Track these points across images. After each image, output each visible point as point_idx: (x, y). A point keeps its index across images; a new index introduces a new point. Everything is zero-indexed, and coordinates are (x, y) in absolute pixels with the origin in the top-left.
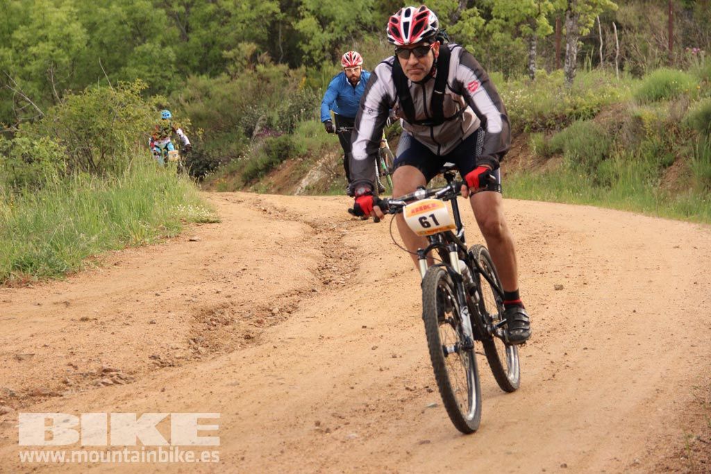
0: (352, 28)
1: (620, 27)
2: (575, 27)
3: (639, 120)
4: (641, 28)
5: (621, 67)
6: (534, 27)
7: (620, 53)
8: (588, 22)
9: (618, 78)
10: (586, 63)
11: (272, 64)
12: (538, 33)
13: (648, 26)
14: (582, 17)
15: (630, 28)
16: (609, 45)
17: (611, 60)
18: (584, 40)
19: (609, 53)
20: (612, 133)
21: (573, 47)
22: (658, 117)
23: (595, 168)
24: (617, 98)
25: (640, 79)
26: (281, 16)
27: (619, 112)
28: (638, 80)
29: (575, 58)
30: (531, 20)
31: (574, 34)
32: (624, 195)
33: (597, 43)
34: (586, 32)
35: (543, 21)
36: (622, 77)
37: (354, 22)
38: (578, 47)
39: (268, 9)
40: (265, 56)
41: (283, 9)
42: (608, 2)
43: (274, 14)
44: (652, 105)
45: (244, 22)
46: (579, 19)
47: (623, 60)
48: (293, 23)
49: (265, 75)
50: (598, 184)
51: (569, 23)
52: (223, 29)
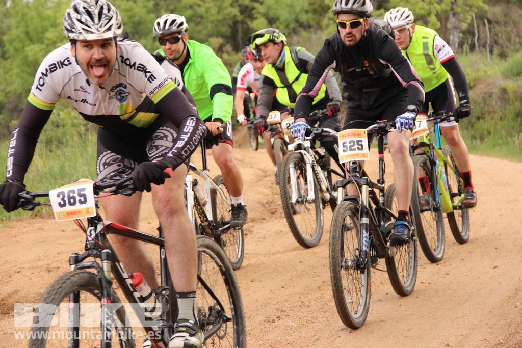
0: (292, 26)
1: (490, 22)
2: (457, 23)
3: (504, 91)
4: (506, 23)
5: (491, 52)
6: (426, 23)
7: (491, 41)
8: (466, 19)
9: (489, 60)
10: (465, 49)
11: (234, 53)
13: (511, 22)
14: (462, 15)
15: (497, 23)
16: (482, 35)
17: (484, 46)
18: (464, 32)
19: (483, 41)
20: (484, 100)
21: (455, 37)
22: (518, 88)
23: (472, 126)
24: (489, 75)
26: (240, 18)
27: (489, 85)
28: (504, 61)
29: (457, 45)
30: (424, 18)
31: (456, 28)
32: (494, 146)
33: (473, 34)
34: (465, 26)
35: (433, 19)
36: (492, 59)
37: (294, 21)
38: (459, 37)
39: (231, 13)
40: (228, 48)
41: (242, 12)
42: (481, 4)
43: (235, 17)
44: (515, 79)
45: (213, 22)
46: (460, 16)
47: (493, 46)
48: (249, 23)
49: (229, 62)
50: (475, 138)
51: (452, 20)
52: (197, 28)
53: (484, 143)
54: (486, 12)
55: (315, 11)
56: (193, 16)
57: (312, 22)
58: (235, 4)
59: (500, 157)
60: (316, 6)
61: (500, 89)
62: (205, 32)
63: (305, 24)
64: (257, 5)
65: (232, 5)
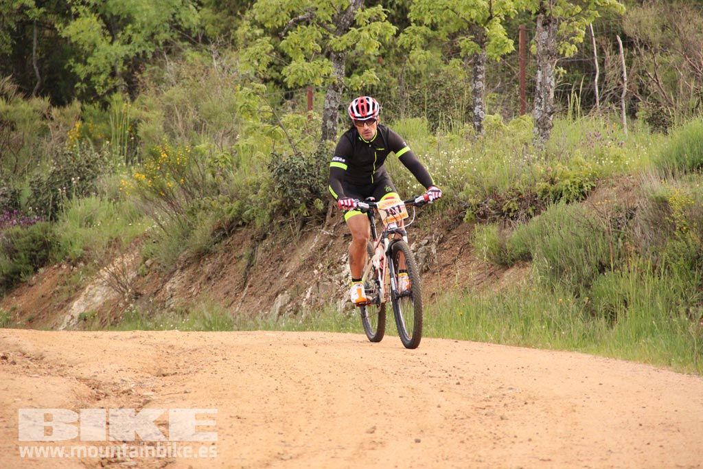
0: (164, 36)
1: (629, 44)
2: (553, 43)
3: (662, 204)
4: (666, 46)
5: (632, 113)
6: (482, 41)
7: (630, 87)
8: (574, 34)
9: (626, 131)
10: (570, 106)
11: (20, 97)
12: (488, 52)
13: (677, 42)
14: (564, 24)
15: (646, 45)
16: (610, 73)
17: (615, 100)
18: (567, 65)
19: (611, 87)
20: (616, 224)
21: (549, 77)
22: (695, 199)
23: (588, 286)
24: (625, 166)
25: (666, 133)
26: (36, 13)
27: (627, 189)
28: (660, 136)
29: (552, 95)
30: (475, 29)
31: (550, 54)
32: (639, 333)
33: (588, 69)
34: (571, 51)
35: (497, 31)
36: (632, 130)
37: (168, 26)
38: (557, 76)
40: (7, 83)
44: (686, 178)
46: (559, 28)
47: (635, 100)
48: (59, 26)
49: (6, 117)
50: (593, 314)
51: (542, 36)
53: (616, 327)
54: (620, 18)
57: (211, 30)
61: (651, 200)
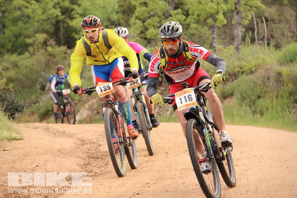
1: (267, 20)
2: (240, 20)
3: (280, 74)
4: (280, 21)
5: (268, 44)
6: (215, 20)
7: (268, 35)
8: (248, 17)
9: (267, 50)
10: (246, 41)
11: (56, 46)
12: (218, 24)
13: (284, 20)
14: (244, 14)
15: (273, 21)
16: (261, 31)
17: (262, 39)
19: (261, 36)
20: (264, 82)
21: (239, 32)
22: (291, 72)
23: (254, 104)
24: (266, 62)
25: (280, 50)
26: (61, 18)
27: (267, 70)
28: (278, 51)
29: (240, 38)
30: (213, 16)
31: (240, 24)
32: (272, 118)
34: (246, 22)
35: (221, 16)
36: (269, 49)
37: (106, 20)
38: (242, 32)
39: (54, 13)
40: (52, 42)
41: (63, 13)
42: (259, 4)
43: (57, 16)
44: (288, 65)
45: (38, 21)
46: (242, 15)
47: (270, 40)
48: (69, 22)
49: (52, 53)
50: (256, 113)
51: (236, 17)
52: (26, 26)
53: (264, 117)
54: (264, 12)
55: (124, 12)
56: (22, 16)
57: (121, 21)
58: (57, 6)
59: (277, 128)
60: (125, 8)
61: (276, 73)
62: (31, 29)
63: (116, 22)
64: (75, 7)
65: (54, 7)
